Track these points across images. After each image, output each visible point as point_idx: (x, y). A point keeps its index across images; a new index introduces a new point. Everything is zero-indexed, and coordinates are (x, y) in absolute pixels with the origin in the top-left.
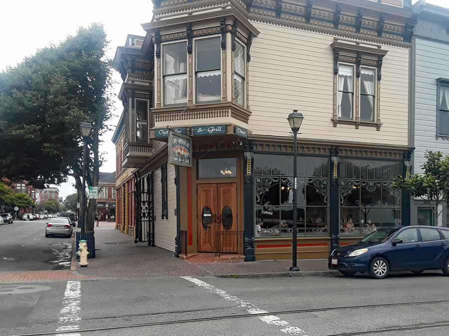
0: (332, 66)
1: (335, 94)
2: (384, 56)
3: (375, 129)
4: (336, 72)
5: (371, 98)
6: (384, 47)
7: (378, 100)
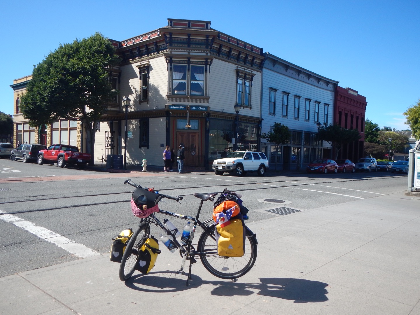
0: (235, 79)
1: (237, 92)
2: (254, 76)
3: (249, 109)
4: (237, 82)
5: (248, 94)
6: (254, 72)
7: (251, 96)
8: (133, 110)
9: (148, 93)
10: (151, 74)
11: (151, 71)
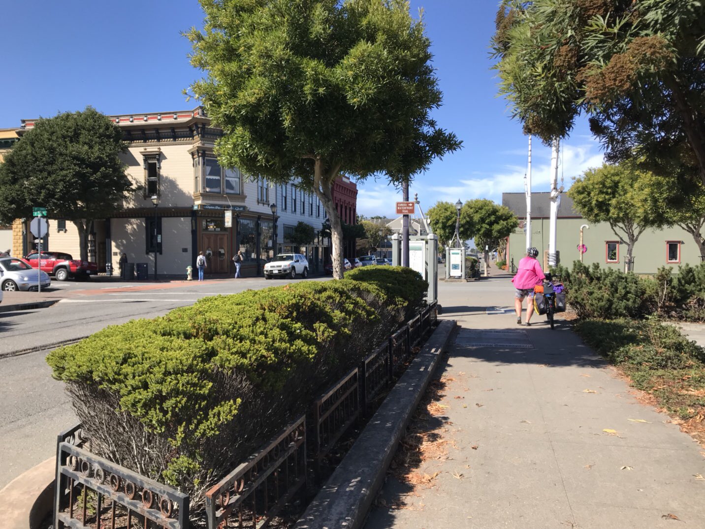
1: (258, 188)
8: (131, 206)
9: (159, 187)
10: (164, 164)
11: (163, 161)
